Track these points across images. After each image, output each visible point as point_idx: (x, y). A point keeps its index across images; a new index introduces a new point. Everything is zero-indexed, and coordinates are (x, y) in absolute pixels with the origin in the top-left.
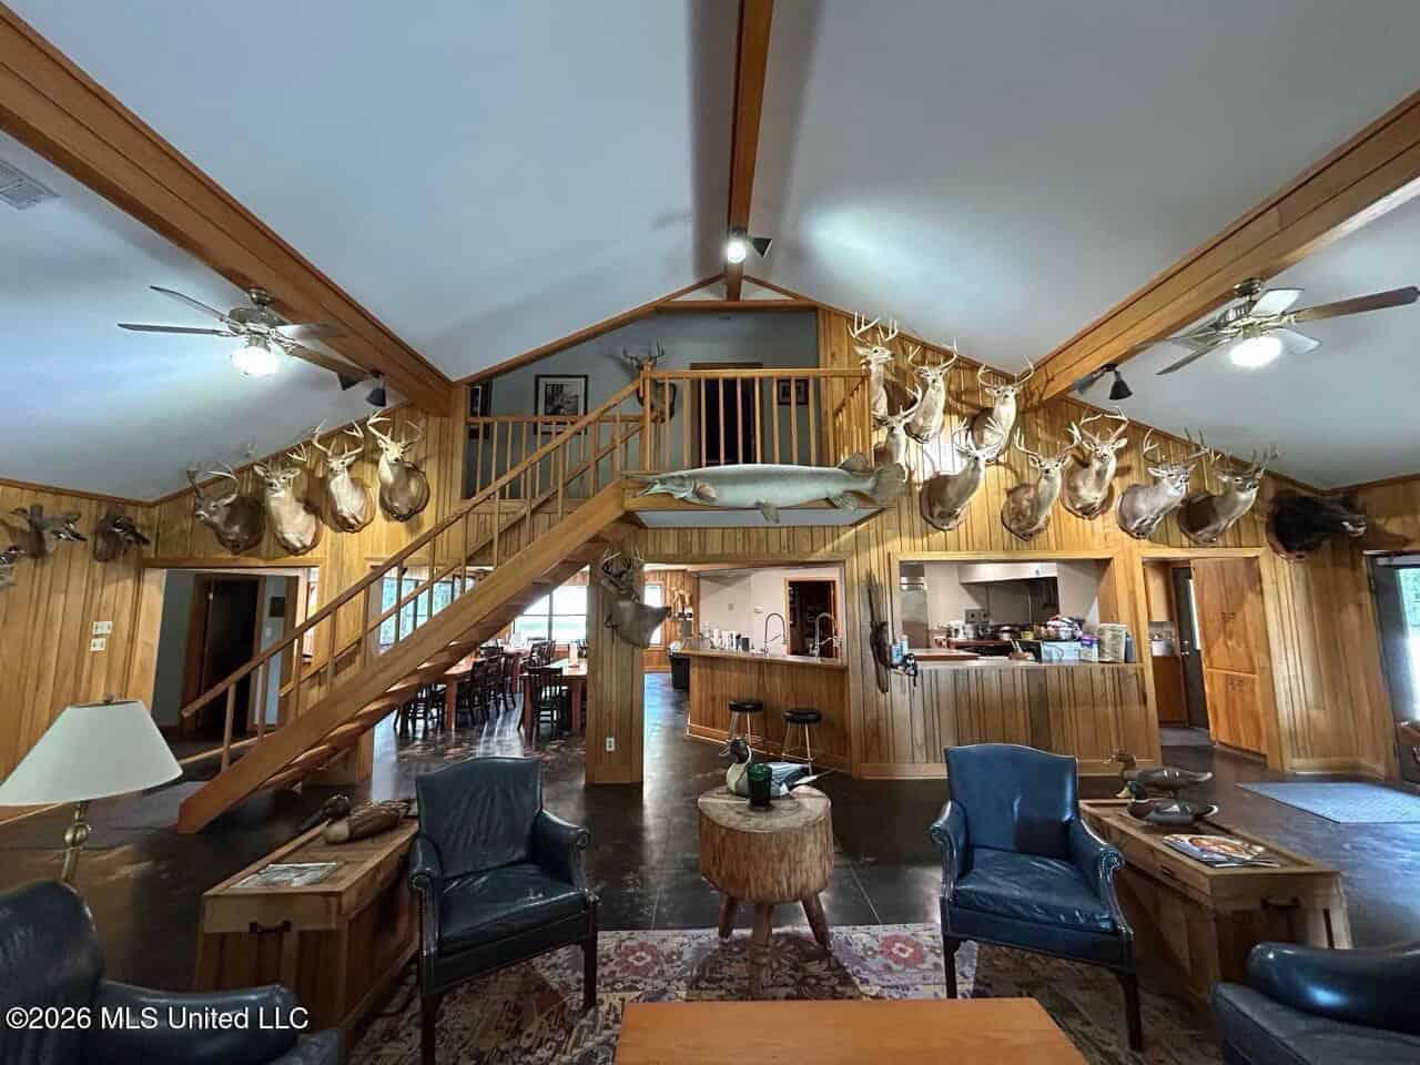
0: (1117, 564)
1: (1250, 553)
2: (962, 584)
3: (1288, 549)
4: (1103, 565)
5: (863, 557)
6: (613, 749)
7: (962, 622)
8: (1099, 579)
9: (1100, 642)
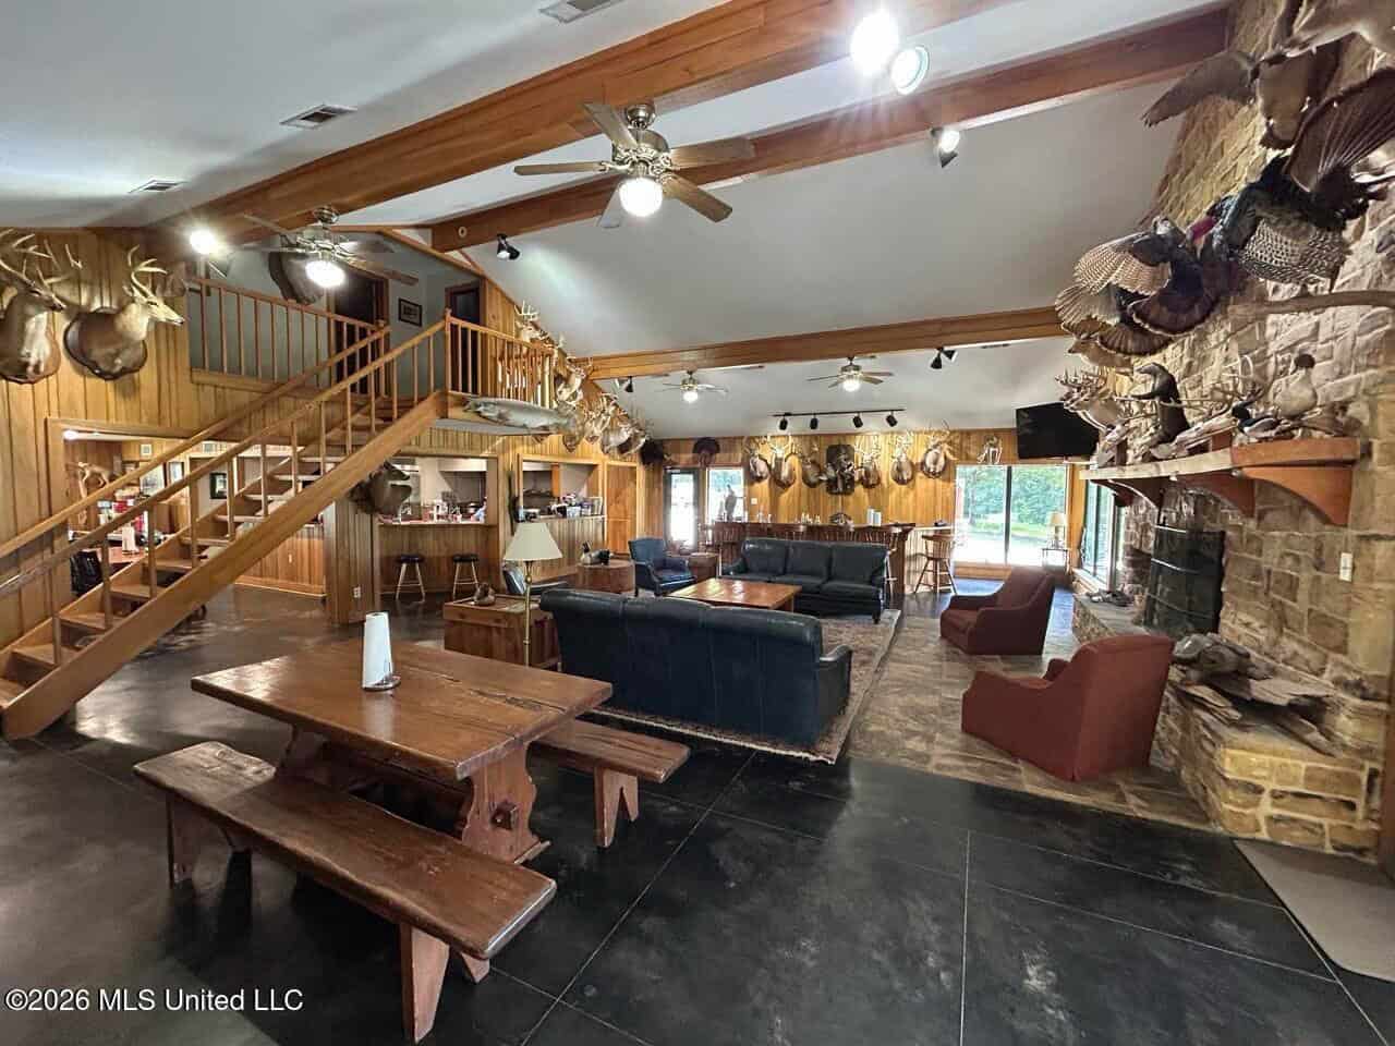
0: (600, 468)
1: (633, 465)
2: (443, 473)
3: (644, 464)
4: (592, 467)
5: (506, 455)
6: (359, 595)
7: (441, 501)
8: (589, 474)
9: (593, 506)
